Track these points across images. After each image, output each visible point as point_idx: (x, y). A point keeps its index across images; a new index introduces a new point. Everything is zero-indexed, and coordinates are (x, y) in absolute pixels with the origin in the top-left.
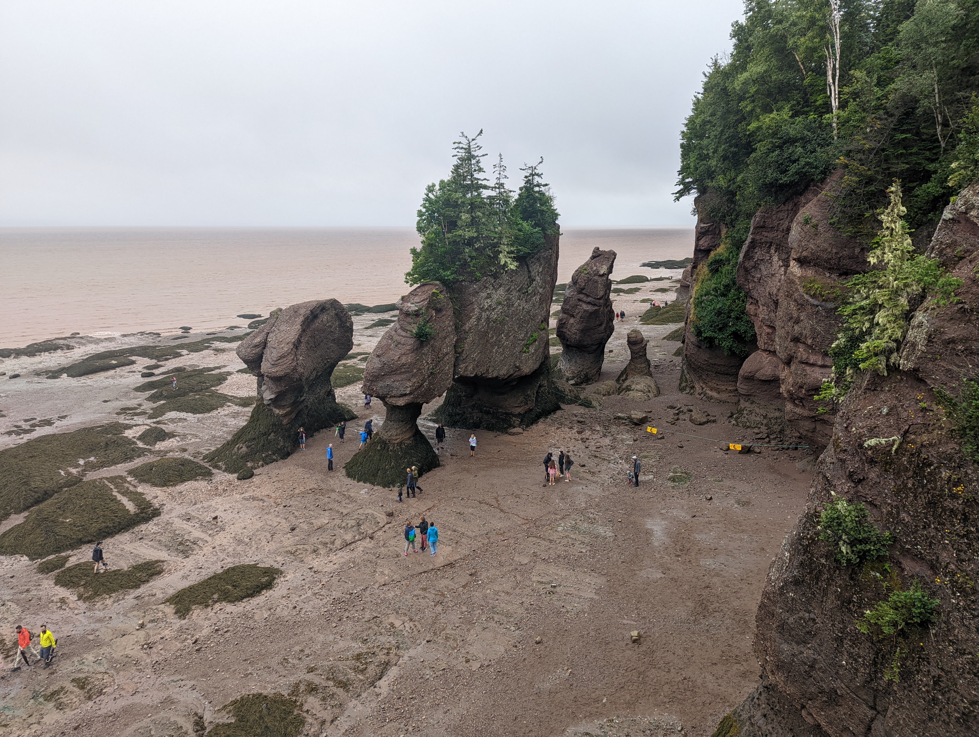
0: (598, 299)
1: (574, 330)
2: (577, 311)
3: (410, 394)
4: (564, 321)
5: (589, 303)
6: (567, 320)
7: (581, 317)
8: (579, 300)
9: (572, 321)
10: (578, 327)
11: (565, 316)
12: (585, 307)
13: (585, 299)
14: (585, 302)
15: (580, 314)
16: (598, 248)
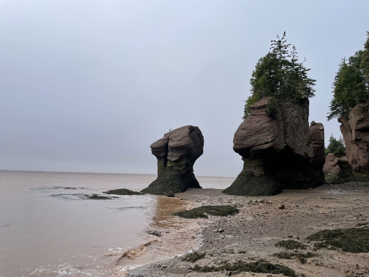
3: (271, 142)
16: (314, 121)
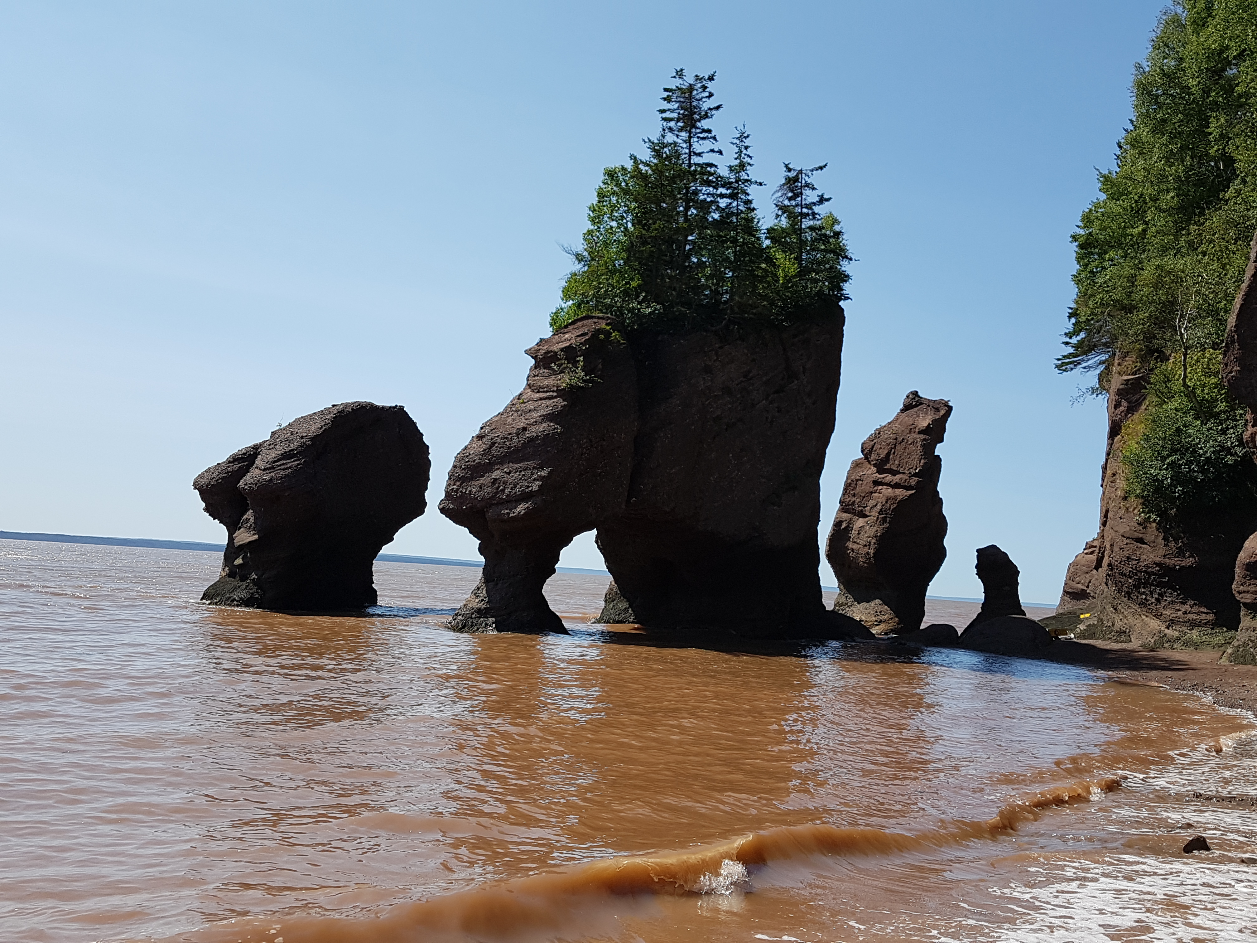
0: (916, 475)
1: (864, 538)
2: (871, 503)
3: (541, 492)
4: (844, 525)
5: (896, 486)
6: (850, 522)
7: (881, 512)
8: (876, 483)
9: (861, 522)
10: (871, 531)
11: (845, 516)
12: (889, 491)
13: (889, 478)
14: (888, 485)
15: (879, 507)
16: (915, 393)
